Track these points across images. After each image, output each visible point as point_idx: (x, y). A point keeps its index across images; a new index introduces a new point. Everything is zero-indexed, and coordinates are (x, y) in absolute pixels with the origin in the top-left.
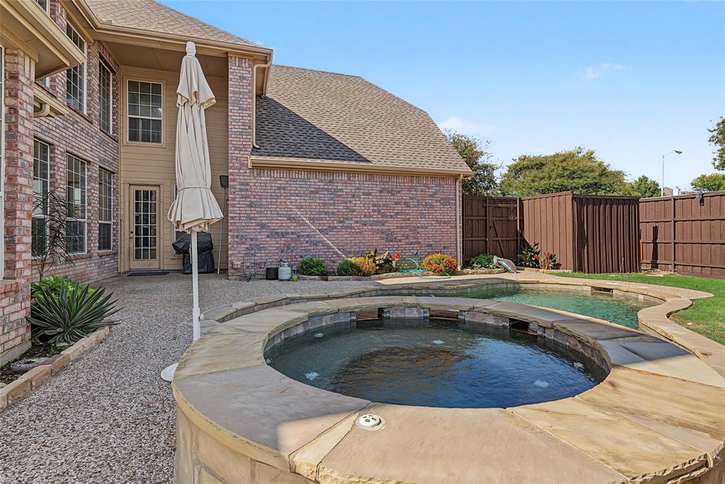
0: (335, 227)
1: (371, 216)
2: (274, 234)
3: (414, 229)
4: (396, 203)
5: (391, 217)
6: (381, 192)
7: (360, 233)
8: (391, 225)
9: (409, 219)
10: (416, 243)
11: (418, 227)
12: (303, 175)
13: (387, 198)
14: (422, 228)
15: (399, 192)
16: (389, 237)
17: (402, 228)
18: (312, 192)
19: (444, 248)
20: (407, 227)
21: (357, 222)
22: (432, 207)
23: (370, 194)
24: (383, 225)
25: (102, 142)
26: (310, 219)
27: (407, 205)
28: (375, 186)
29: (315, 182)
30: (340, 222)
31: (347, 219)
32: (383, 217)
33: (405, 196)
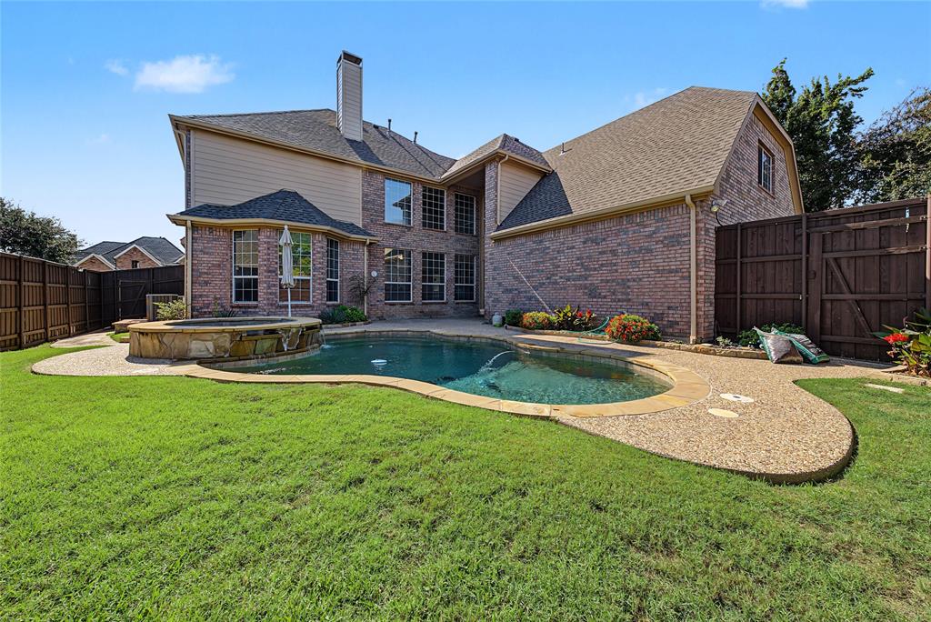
0: (544, 284)
1: (574, 271)
2: (507, 291)
3: (624, 283)
4: (600, 253)
5: (595, 269)
6: (584, 243)
7: (565, 288)
8: (595, 279)
9: (616, 271)
10: (623, 301)
11: (628, 280)
12: (523, 240)
13: (593, 249)
14: (634, 281)
15: (604, 239)
16: (593, 293)
17: (608, 281)
18: (528, 254)
19: (669, 308)
20: (613, 281)
21: (561, 278)
22: (650, 251)
23: (573, 247)
24: (586, 279)
25: (458, 240)
26: (527, 277)
27: (614, 253)
28: (576, 240)
29: (530, 244)
30: (548, 278)
31: (553, 275)
32: (586, 270)
33: (612, 243)
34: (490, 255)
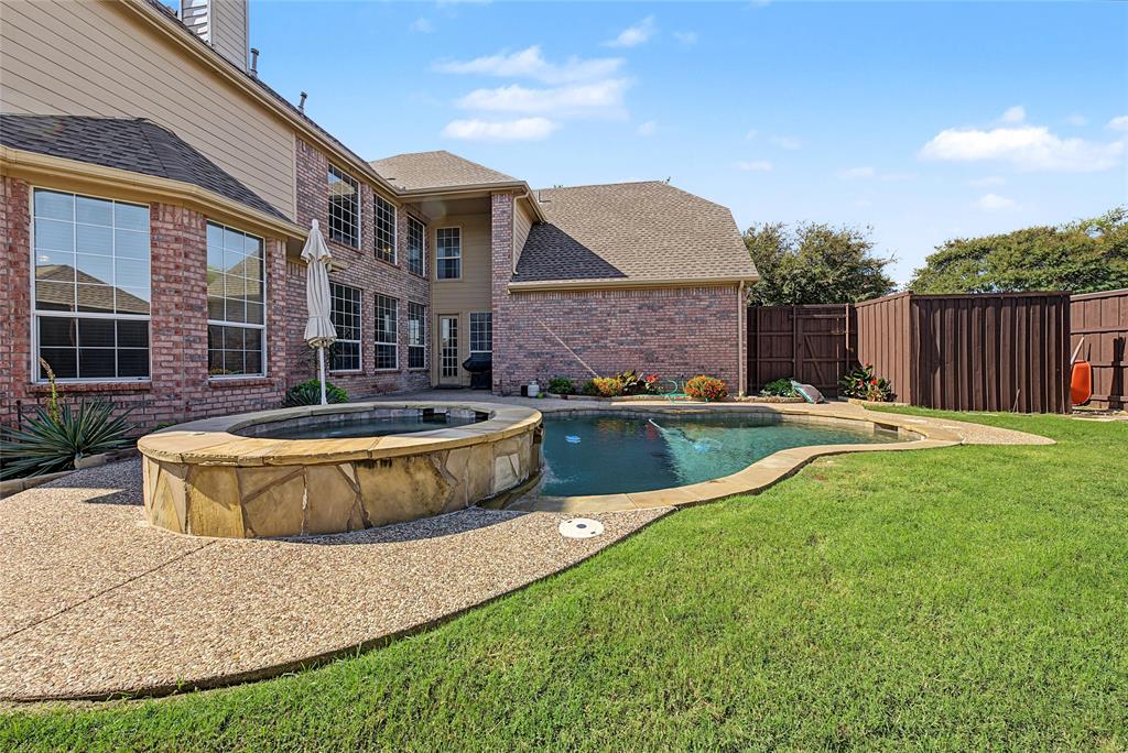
0: (589, 347)
1: (629, 335)
2: (531, 354)
3: (681, 348)
4: (658, 320)
5: (652, 335)
6: (640, 308)
7: (617, 353)
8: (653, 344)
9: (674, 337)
10: (682, 364)
11: (686, 346)
12: (557, 297)
13: (648, 315)
14: (692, 346)
15: (662, 307)
16: (650, 357)
17: (665, 347)
18: (566, 313)
19: (721, 370)
20: (671, 346)
21: (612, 341)
22: (704, 321)
23: (627, 311)
24: (642, 344)
25: (411, 282)
26: (563, 339)
27: (672, 321)
28: (632, 303)
29: (569, 302)
30: (595, 342)
31: (602, 338)
32: (642, 335)
33: (670, 311)
34: (502, 309)
